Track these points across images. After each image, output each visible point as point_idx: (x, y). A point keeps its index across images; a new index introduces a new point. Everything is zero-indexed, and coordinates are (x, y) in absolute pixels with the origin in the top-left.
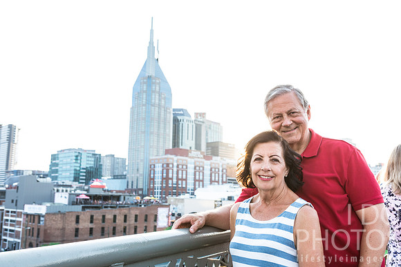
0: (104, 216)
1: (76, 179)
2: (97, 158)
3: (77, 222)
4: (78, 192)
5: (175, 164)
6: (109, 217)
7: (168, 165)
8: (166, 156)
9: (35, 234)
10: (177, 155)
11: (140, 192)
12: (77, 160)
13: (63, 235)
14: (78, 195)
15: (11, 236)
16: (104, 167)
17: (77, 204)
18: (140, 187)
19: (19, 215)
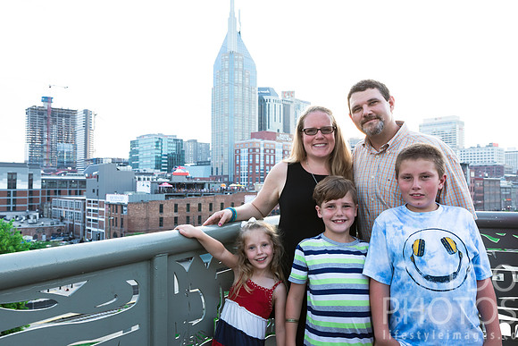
0: (188, 205)
1: (158, 167)
2: (179, 143)
3: (161, 211)
4: (160, 180)
5: (262, 149)
6: (194, 205)
7: (254, 150)
8: (252, 140)
9: (119, 224)
10: (263, 139)
11: (226, 179)
12: (157, 146)
13: (147, 225)
14: (161, 183)
15: (94, 226)
16: (186, 154)
17: (160, 193)
18: (225, 173)
19: (102, 205)
